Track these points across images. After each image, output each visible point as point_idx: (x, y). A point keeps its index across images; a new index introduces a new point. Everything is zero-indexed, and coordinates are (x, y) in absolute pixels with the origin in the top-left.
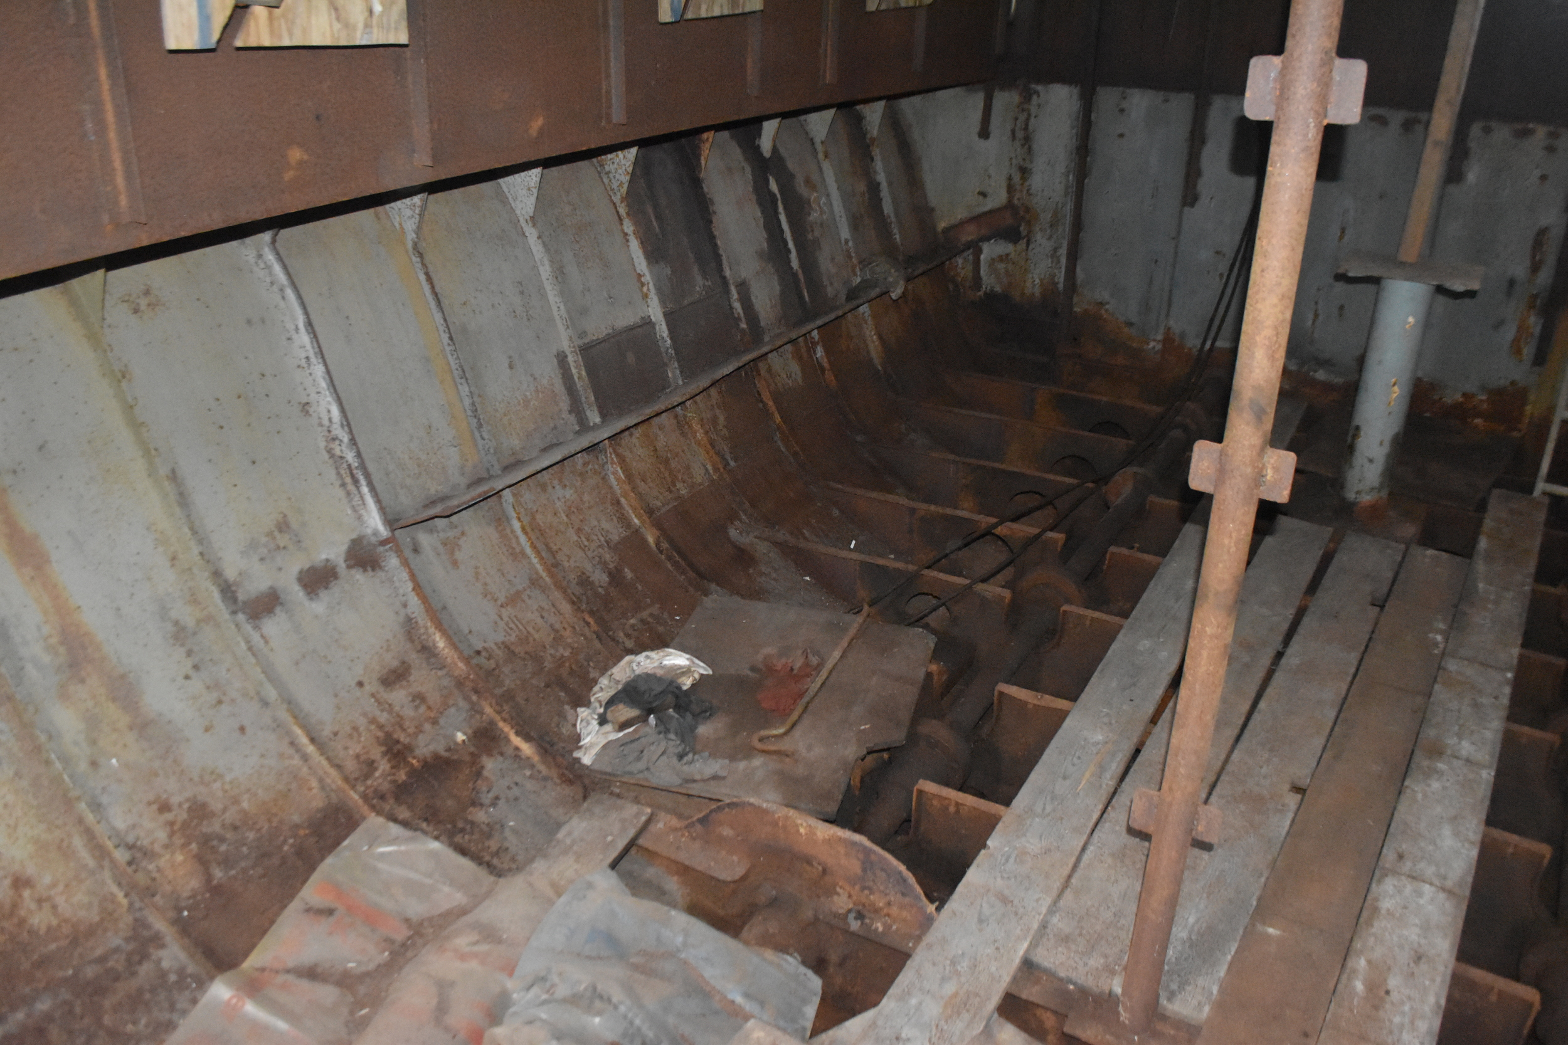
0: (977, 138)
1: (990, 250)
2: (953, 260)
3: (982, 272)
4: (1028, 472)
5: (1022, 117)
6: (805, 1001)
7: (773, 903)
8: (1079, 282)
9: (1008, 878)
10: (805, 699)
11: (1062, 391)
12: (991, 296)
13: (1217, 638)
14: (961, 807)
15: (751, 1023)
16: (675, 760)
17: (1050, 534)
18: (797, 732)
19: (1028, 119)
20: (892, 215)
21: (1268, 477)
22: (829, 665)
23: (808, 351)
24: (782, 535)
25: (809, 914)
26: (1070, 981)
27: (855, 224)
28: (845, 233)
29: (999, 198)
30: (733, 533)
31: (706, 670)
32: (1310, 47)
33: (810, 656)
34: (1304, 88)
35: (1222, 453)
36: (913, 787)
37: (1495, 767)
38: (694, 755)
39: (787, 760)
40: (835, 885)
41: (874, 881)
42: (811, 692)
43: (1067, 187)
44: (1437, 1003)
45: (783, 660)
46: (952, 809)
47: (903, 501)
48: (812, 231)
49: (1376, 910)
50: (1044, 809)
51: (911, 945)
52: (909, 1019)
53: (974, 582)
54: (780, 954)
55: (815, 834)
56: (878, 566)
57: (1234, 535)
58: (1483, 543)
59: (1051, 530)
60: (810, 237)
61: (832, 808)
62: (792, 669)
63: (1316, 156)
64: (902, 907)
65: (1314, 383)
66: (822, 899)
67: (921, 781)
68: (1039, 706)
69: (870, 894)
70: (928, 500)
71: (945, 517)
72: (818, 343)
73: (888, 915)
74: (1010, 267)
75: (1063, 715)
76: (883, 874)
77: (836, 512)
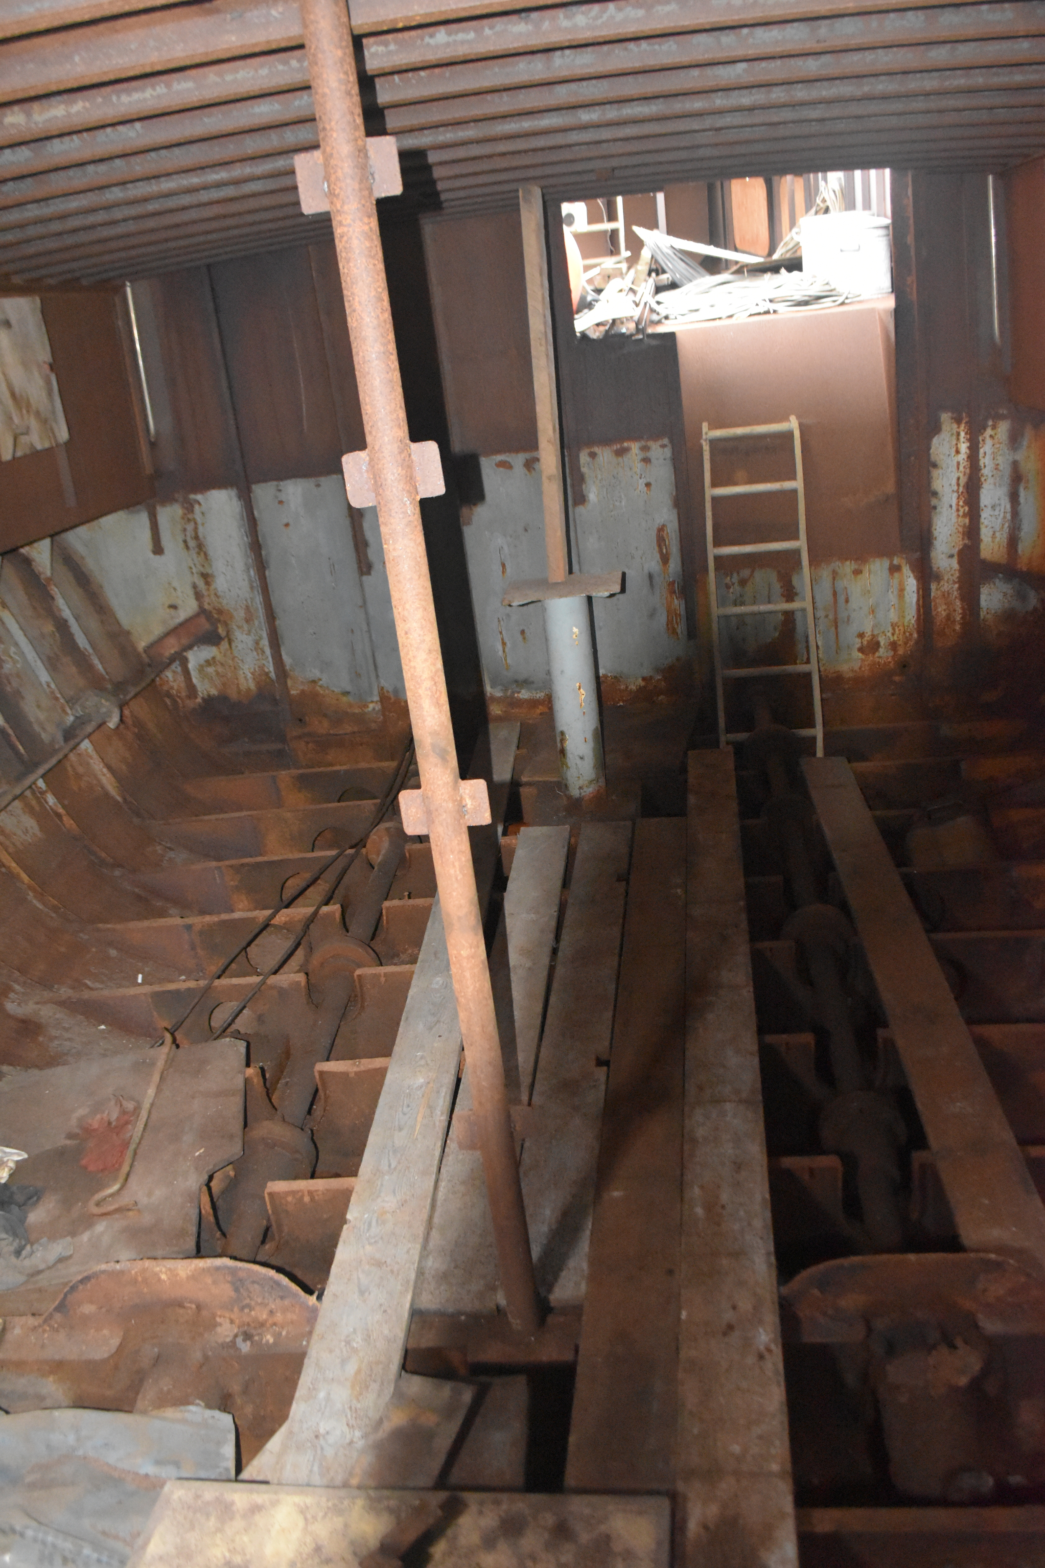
0: (152, 555)
1: (196, 657)
2: (163, 676)
3: (195, 681)
4: (290, 856)
5: (190, 527)
6: (219, 1443)
7: (157, 1360)
8: (288, 668)
9: (375, 1242)
10: (132, 1147)
11: (301, 771)
12: (209, 701)
13: (473, 957)
14: (315, 1194)
15: (167, 1488)
16: (13, 1259)
17: (325, 909)
18: (133, 1181)
19: (196, 529)
20: (88, 647)
21: (469, 806)
22: (146, 1105)
23: (39, 802)
24: (65, 992)
25: (198, 1355)
26: (460, 1313)
27: (52, 664)
28: (44, 676)
29: (189, 607)
30: (11, 1007)
31: (19, 1155)
32: (386, 439)
33: (124, 1103)
34: (392, 473)
35: (425, 798)
36: (263, 1192)
37: (751, 983)
38: (32, 1246)
39: (131, 1213)
40: (214, 1316)
41: (249, 1297)
42: (136, 1139)
43: (251, 581)
44: (764, 1199)
45: (98, 1116)
46: (307, 1199)
47: (178, 921)
48: (10, 683)
49: (694, 1141)
50: (390, 1166)
51: (304, 1343)
52: (323, 1414)
53: (267, 977)
54: (182, 1408)
55: (177, 1275)
56: (169, 992)
57: (457, 864)
58: (692, 800)
59: (327, 904)
60: (8, 689)
61: (190, 1244)
62: (110, 1123)
63: (420, 528)
64: (285, 1310)
65: (519, 703)
66: (206, 1335)
67: (269, 1184)
68: (360, 1072)
69: (250, 1311)
70: (203, 912)
71: (224, 922)
72: (46, 792)
73: (275, 1324)
74: (220, 670)
75: (382, 1073)
76: (256, 1286)
77: (113, 953)
